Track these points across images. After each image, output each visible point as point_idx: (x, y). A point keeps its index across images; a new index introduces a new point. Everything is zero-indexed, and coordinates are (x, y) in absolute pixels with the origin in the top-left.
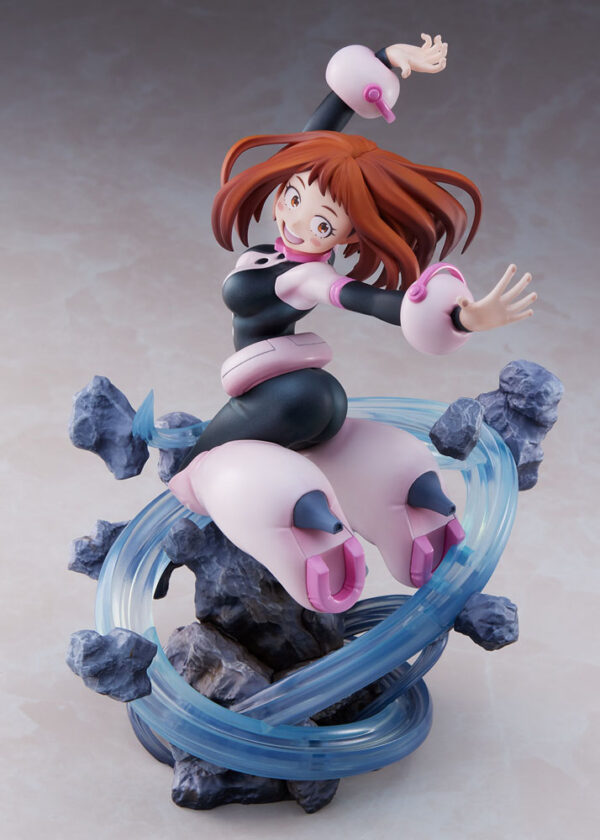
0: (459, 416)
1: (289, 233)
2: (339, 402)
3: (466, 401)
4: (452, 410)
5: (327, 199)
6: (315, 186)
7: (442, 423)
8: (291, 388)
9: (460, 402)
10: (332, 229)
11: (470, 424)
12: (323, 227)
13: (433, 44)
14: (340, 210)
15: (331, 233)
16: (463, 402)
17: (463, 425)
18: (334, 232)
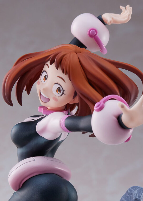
0: (132, 194)
1: (43, 96)
2: (73, 195)
3: (136, 187)
4: (128, 192)
5: (59, 72)
6: (53, 65)
7: (123, 198)
8: (43, 182)
9: (133, 188)
10: (63, 91)
11: (137, 197)
12: (59, 90)
13: (126, 10)
14: (66, 77)
15: (63, 93)
16: (135, 188)
17: (134, 198)
18: (64, 92)
